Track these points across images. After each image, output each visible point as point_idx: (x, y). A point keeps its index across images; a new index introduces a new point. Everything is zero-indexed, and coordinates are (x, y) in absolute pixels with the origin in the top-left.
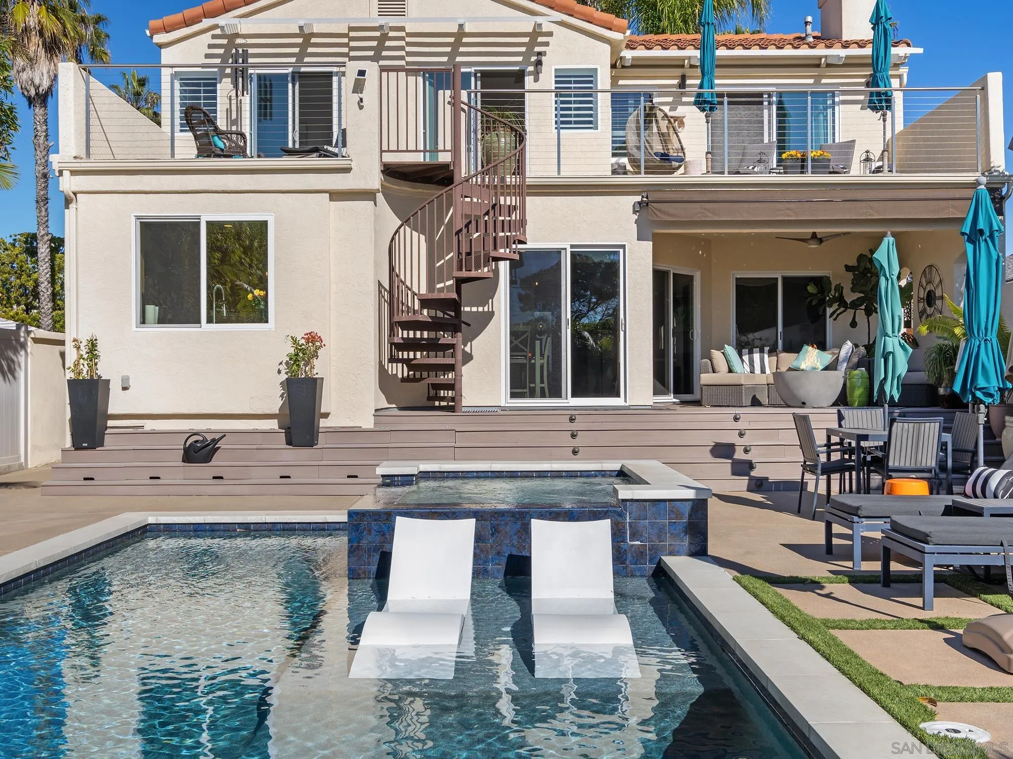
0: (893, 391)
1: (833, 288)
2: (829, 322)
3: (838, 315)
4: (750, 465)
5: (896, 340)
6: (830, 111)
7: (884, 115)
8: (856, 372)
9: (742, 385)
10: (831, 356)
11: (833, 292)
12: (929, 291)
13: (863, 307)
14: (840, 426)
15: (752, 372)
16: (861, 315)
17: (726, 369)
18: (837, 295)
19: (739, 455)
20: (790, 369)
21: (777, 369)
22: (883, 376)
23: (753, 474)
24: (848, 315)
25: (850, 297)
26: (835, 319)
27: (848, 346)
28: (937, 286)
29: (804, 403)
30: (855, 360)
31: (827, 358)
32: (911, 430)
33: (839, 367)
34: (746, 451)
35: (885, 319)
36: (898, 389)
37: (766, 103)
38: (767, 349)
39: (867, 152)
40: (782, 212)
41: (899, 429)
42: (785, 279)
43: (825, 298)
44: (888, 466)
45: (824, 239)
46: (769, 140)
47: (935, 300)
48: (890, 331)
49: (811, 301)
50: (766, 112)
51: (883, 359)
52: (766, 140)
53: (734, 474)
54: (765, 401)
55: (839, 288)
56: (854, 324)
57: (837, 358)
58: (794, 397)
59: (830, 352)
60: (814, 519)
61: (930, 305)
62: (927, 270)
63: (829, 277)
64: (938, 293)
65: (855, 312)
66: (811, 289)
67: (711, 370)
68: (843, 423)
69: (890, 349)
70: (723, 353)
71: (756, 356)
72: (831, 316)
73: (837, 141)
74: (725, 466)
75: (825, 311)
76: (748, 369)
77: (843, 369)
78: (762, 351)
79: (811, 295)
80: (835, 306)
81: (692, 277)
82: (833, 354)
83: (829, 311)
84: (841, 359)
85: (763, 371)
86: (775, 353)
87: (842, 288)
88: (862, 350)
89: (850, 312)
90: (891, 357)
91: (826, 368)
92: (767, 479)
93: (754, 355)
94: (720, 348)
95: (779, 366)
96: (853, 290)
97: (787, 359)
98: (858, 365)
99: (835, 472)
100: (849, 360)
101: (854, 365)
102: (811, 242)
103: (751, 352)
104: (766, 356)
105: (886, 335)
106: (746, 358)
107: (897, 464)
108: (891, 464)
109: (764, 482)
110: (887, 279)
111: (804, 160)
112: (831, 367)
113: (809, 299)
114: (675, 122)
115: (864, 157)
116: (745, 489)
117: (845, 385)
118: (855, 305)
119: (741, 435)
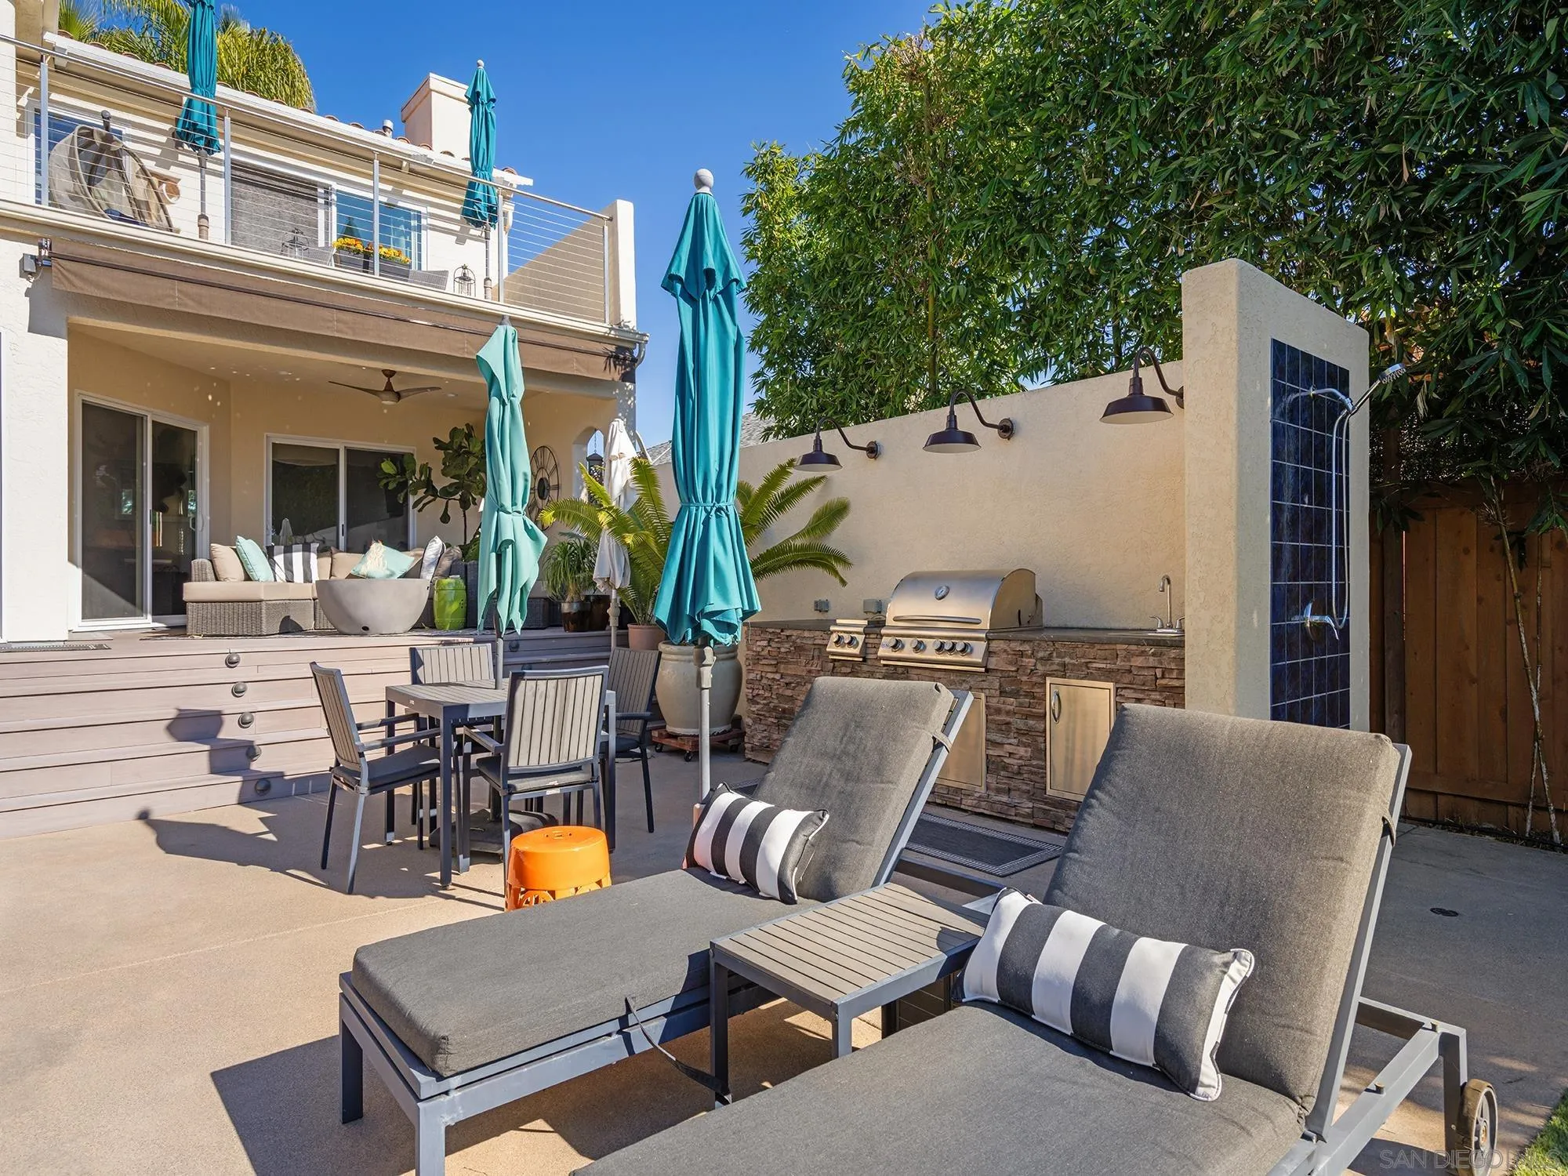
0: (512, 612)
1: (418, 469)
2: (412, 513)
3: (425, 505)
4: (250, 751)
5: (519, 520)
6: (414, 234)
7: (487, 232)
8: (446, 581)
9: (261, 601)
10: (413, 558)
11: (417, 475)
12: (541, 479)
13: (458, 496)
14: (416, 680)
15: (290, 580)
16: (454, 505)
17: (241, 575)
18: (423, 478)
19: (230, 731)
20: (351, 576)
21: (331, 575)
22: (493, 586)
23: (255, 766)
24: (438, 506)
25: (441, 482)
26: (420, 510)
27: (436, 545)
28: (551, 473)
29: (366, 628)
30: (446, 563)
31: (405, 561)
32: (551, 693)
33: (423, 573)
34: (244, 723)
35: (499, 478)
36: (521, 610)
37: (321, 201)
38: (315, 546)
39: (464, 268)
40: (330, 325)
41: (530, 694)
42: (350, 452)
43: (406, 482)
44: (507, 768)
45: (403, 394)
46: (327, 243)
47: (549, 490)
48: (507, 503)
49: (387, 485)
50: (321, 213)
51: (494, 555)
52: (321, 243)
53: (214, 770)
54: (309, 624)
55: (426, 469)
56: (445, 518)
57: (421, 562)
58: (350, 619)
59: (412, 553)
60: (350, 892)
61: (542, 497)
62: (539, 452)
63: (412, 455)
64: (553, 482)
65: (447, 503)
66: (387, 467)
67: (211, 575)
68: (420, 672)
69: (507, 535)
70: (235, 550)
71: (297, 557)
72: (415, 506)
73: (424, 268)
74: (197, 756)
75: (406, 499)
76: (281, 574)
77: (429, 577)
78: (306, 549)
79: (388, 476)
80: (421, 492)
81: (195, 433)
82: (416, 555)
83: (412, 500)
84: (425, 563)
85: (307, 579)
86: (328, 553)
87: (430, 469)
88: (457, 551)
89: (441, 502)
90: (509, 550)
91: (405, 576)
92: (281, 775)
93: (294, 554)
94: (230, 541)
95: (335, 572)
96: (444, 473)
97: (347, 562)
98: (450, 572)
99: (402, 782)
100: (438, 563)
101: (445, 572)
102: (384, 396)
103: (288, 550)
104: (313, 556)
105: (501, 508)
106: (279, 559)
107: (523, 763)
108: (512, 764)
109: (274, 783)
110: (503, 404)
111: (368, 255)
112: (414, 573)
113: (385, 481)
114: (160, 184)
115: (459, 273)
116: (235, 800)
117: (431, 599)
118: (447, 493)
119: (237, 692)
